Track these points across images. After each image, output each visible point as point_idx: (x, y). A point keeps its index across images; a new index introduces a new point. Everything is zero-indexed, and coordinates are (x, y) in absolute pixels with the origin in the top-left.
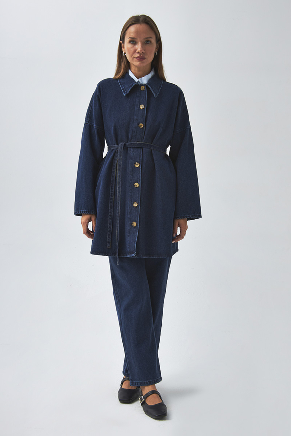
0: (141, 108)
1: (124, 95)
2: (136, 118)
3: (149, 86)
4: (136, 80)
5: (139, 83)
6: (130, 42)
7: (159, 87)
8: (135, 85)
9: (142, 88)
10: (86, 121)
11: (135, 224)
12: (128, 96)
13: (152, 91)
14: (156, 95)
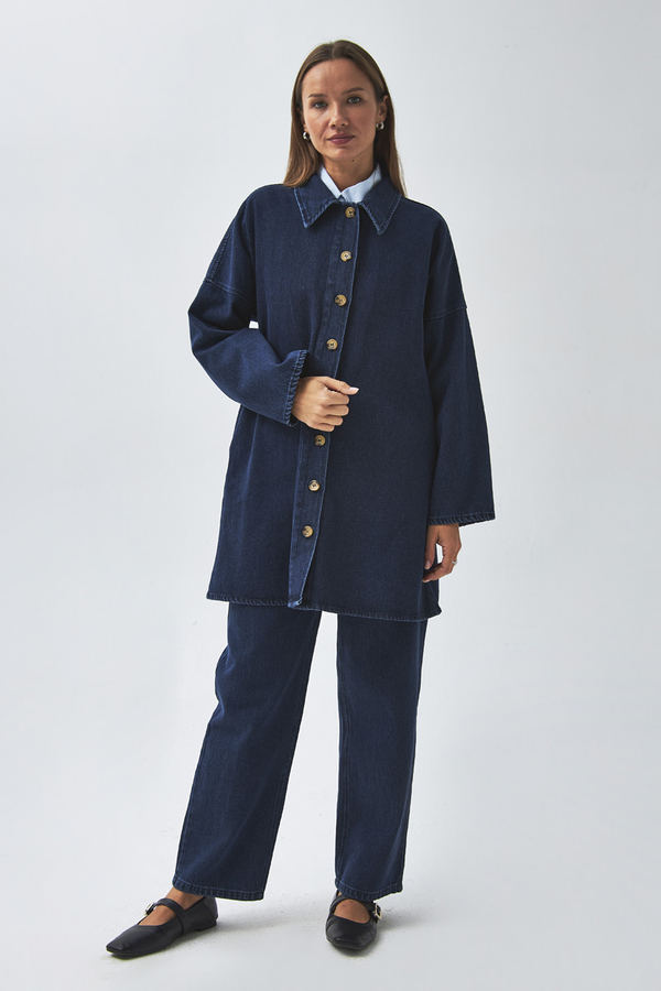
0: (344, 259)
1: (306, 226)
2: (330, 282)
3: (366, 209)
4: (337, 193)
5: (342, 200)
6: (313, 105)
7: (390, 211)
8: (335, 205)
9: (349, 212)
11: (309, 532)
12: (315, 227)
13: (372, 219)
14: (382, 228)
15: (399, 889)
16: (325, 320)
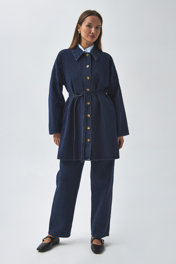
0: (87, 67)
1: (76, 60)
2: (84, 74)
3: (92, 54)
4: (83, 50)
5: (85, 52)
7: (98, 54)
8: (83, 53)
9: (87, 55)
10: (52, 76)
11: (89, 140)
12: (79, 60)
13: (94, 56)
14: (96, 59)
15: (108, 235)
16: (85, 84)
